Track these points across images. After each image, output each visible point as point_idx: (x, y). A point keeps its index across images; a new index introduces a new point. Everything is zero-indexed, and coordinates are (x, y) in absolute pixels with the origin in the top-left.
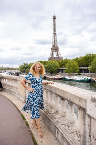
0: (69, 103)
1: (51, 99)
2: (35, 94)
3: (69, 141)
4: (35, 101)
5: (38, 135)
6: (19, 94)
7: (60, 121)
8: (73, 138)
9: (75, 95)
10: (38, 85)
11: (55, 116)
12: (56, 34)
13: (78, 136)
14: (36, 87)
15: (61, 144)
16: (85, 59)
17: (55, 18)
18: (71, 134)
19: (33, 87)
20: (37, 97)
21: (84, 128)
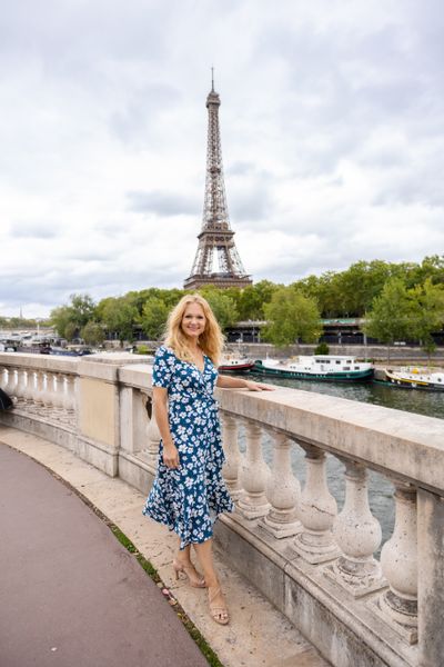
0: (349, 473)
1: (254, 458)
2: (190, 437)
3: (360, 630)
4: (190, 466)
5: (208, 611)
6: (87, 437)
7: (301, 548)
8: (375, 618)
9: (392, 438)
10: (199, 397)
11: (275, 531)
12: (219, 171)
13: (398, 605)
14: (189, 408)
15: (312, 644)
16: (347, 284)
17: (217, 105)
18: (360, 602)
19: (178, 407)
20: (196, 449)
21: (436, 571)
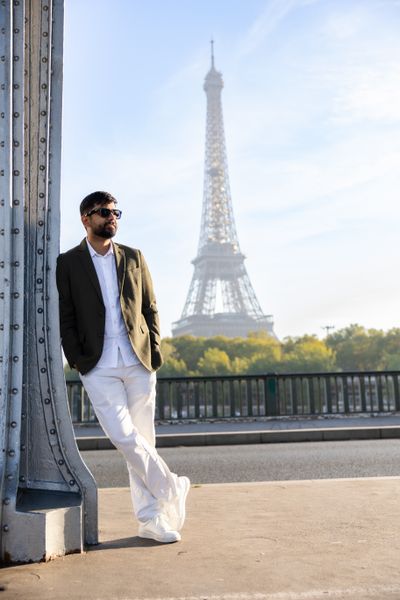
12: (223, 173)
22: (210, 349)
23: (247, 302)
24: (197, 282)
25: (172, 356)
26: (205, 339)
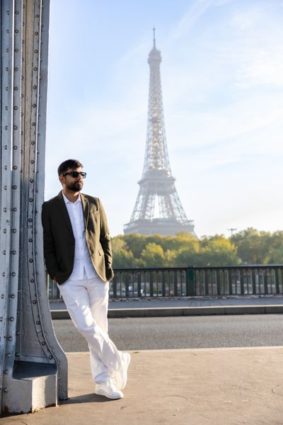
12: (160, 121)
22: (150, 244)
23: (176, 211)
24: (141, 197)
25: (123, 248)
26: (147, 236)
